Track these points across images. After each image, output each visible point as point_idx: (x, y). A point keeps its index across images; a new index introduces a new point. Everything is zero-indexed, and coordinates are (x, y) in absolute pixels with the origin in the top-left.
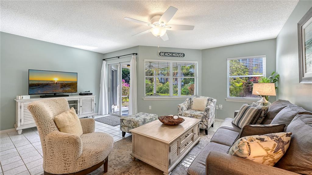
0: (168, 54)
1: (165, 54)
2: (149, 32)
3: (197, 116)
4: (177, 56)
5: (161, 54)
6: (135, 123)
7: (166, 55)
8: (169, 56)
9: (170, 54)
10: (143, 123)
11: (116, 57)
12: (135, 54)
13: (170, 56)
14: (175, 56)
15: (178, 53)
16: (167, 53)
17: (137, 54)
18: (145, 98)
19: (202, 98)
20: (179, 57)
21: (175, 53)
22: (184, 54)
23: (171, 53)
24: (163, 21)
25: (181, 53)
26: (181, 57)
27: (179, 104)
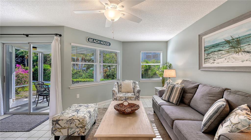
0: (97, 42)
1: (94, 40)
2: (99, 12)
3: (131, 97)
4: (104, 45)
5: (90, 40)
6: (81, 121)
7: (95, 42)
8: (97, 43)
9: (98, 42)
10: (90, 118)
11: (24, 34)
12: (58, 34)
13: (99, 44)
14: (103, 44)
15: (106, 42)
16: (96, 40)
17: (60, 35)
18: (71, 87)
19: (127, 82)
20: (106, 45)
21: (103, 41)
22: (110, 43)
23: (99, 40)
24: (123, 5)
25: (108, 42)
26: (108, 45)
27: (113, 89)
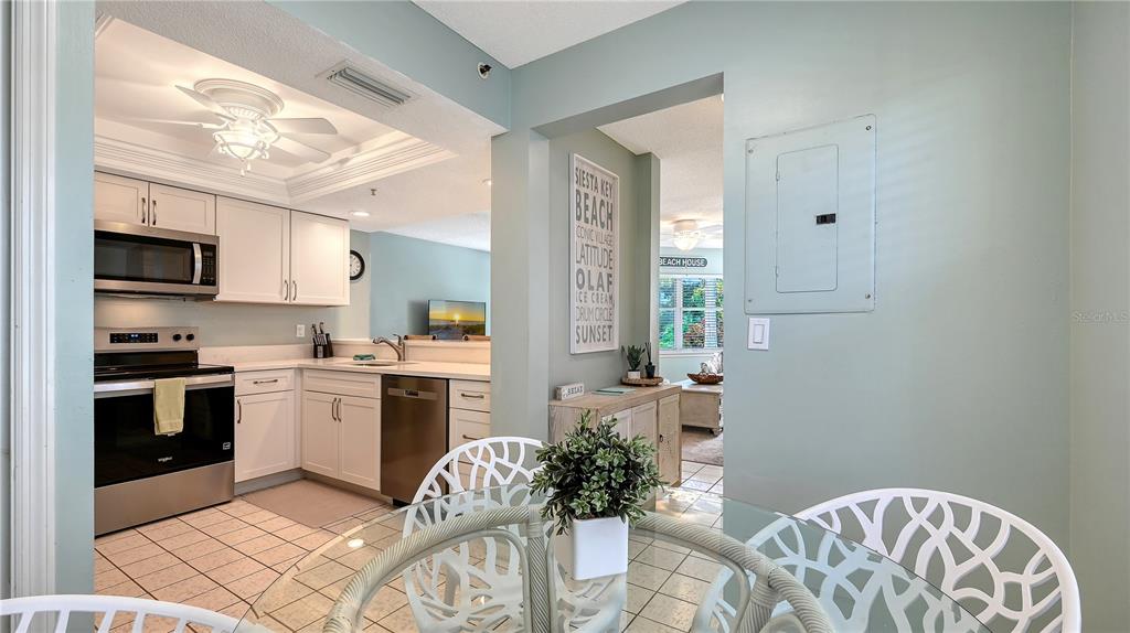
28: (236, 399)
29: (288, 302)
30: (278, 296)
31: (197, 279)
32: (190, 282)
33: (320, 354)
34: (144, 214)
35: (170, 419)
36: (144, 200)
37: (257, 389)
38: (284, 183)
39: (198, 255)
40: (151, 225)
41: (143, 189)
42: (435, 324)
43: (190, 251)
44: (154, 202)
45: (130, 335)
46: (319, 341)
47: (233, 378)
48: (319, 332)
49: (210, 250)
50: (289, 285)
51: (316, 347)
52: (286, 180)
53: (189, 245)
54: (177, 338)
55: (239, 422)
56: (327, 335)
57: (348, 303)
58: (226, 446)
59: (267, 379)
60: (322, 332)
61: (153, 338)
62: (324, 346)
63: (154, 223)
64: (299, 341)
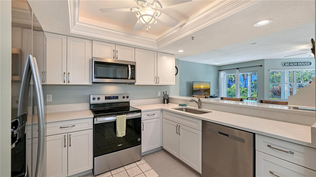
17: (261, 66)
28: (142, 121)
29: (156, 84)
30: (153, 82)
31: (129, 78)
32: (127, 79)
33: (166, 102)
34: (114, 56)
35: (121, 132)
36: (114, 50)
37: (149, 118)
38: (156, 41)
39: (130, 69)
40: (116, 59)
41: (113, 46)
42: (195, 89)
43: (127, 67)
44: (117, 51)
45: (111, 97)
46: (166, 98)
47: (141, 114)
48: (165, 94)
49: (133, 67)
50: (157, 78)
51: (164, 99)
52: (156, 40)
53: (127, 66)
54: (124, 97)
55: (143, 130)
56: (168, 95)
57: (175, 84)
58: (139, 140)
59: (151, 114)
60: (166, 95)
61: (117, 98)
62: (167, 99)
63: (117, 58)
64: (159, 97)
